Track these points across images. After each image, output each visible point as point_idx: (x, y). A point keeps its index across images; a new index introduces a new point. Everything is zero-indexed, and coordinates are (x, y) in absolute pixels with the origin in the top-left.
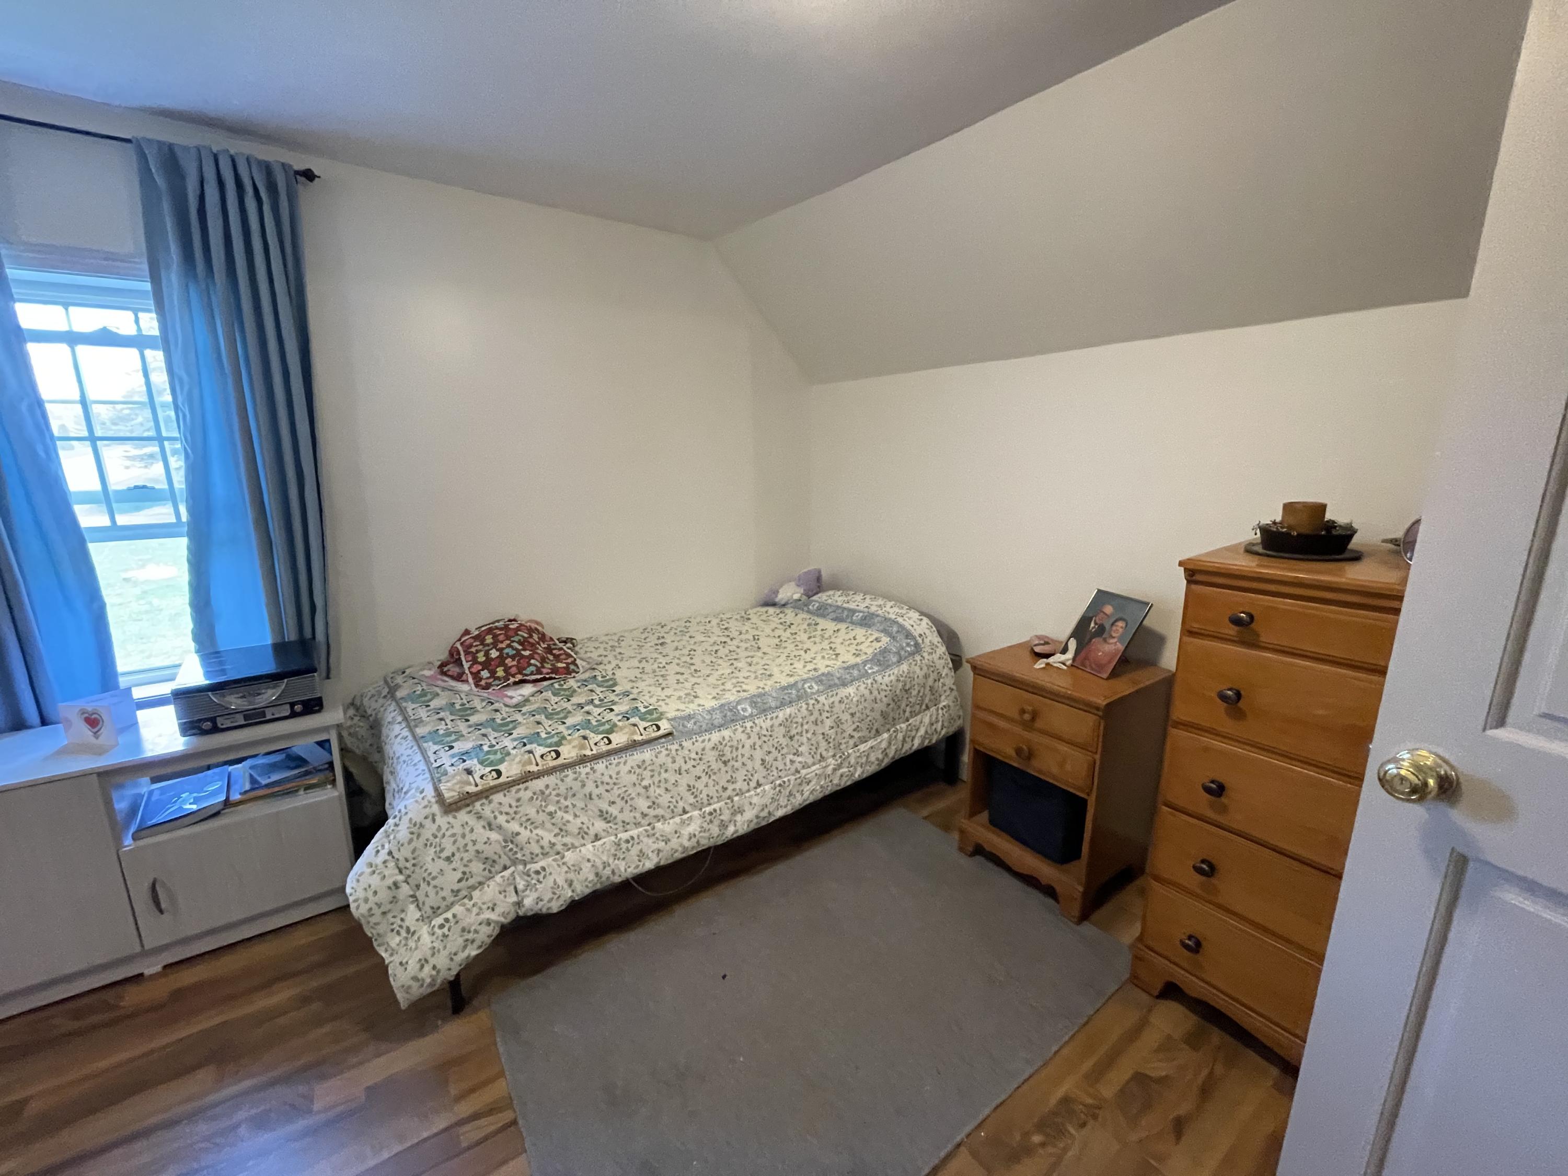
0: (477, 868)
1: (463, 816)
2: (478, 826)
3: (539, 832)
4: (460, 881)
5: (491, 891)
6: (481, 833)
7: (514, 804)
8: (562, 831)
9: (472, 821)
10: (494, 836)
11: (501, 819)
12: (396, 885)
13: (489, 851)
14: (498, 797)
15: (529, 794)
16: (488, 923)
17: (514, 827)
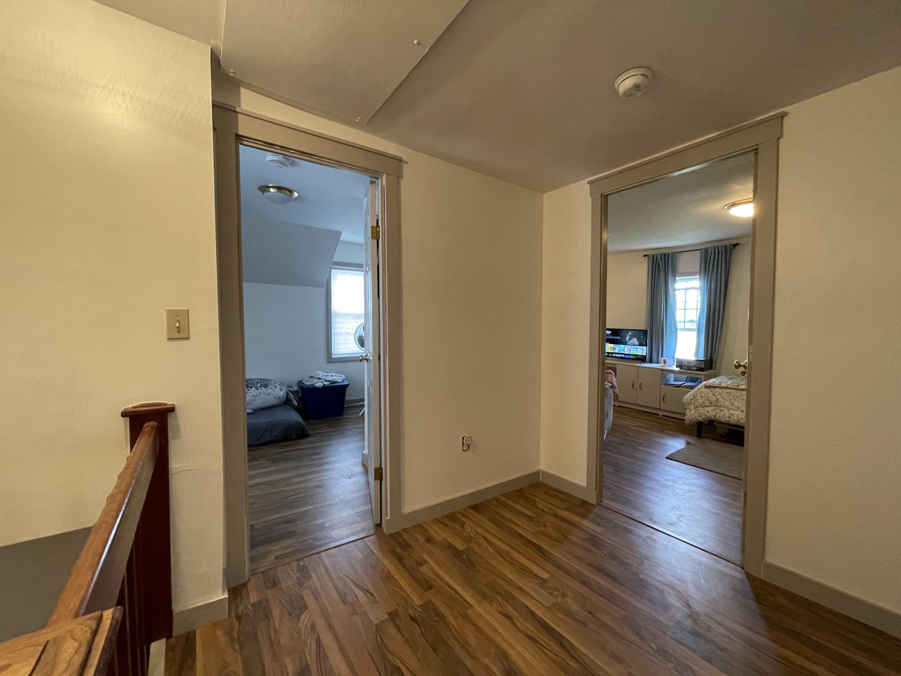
0: (707, 402)
1: (708, 390)
2: (711, 394)
3: (726, 402)
4: (702, 402)
5: (709, 409)
6: (711, 395)
7: (721, 392)
8: (732, 405)
9: (710, 392)
10: (714, 397)
11: (716, 394)
12: (691, 399)
13: (711, 400)
14: (717, 389)
15: (726, 392)
16: (705, 415)
17: (719, 397)
